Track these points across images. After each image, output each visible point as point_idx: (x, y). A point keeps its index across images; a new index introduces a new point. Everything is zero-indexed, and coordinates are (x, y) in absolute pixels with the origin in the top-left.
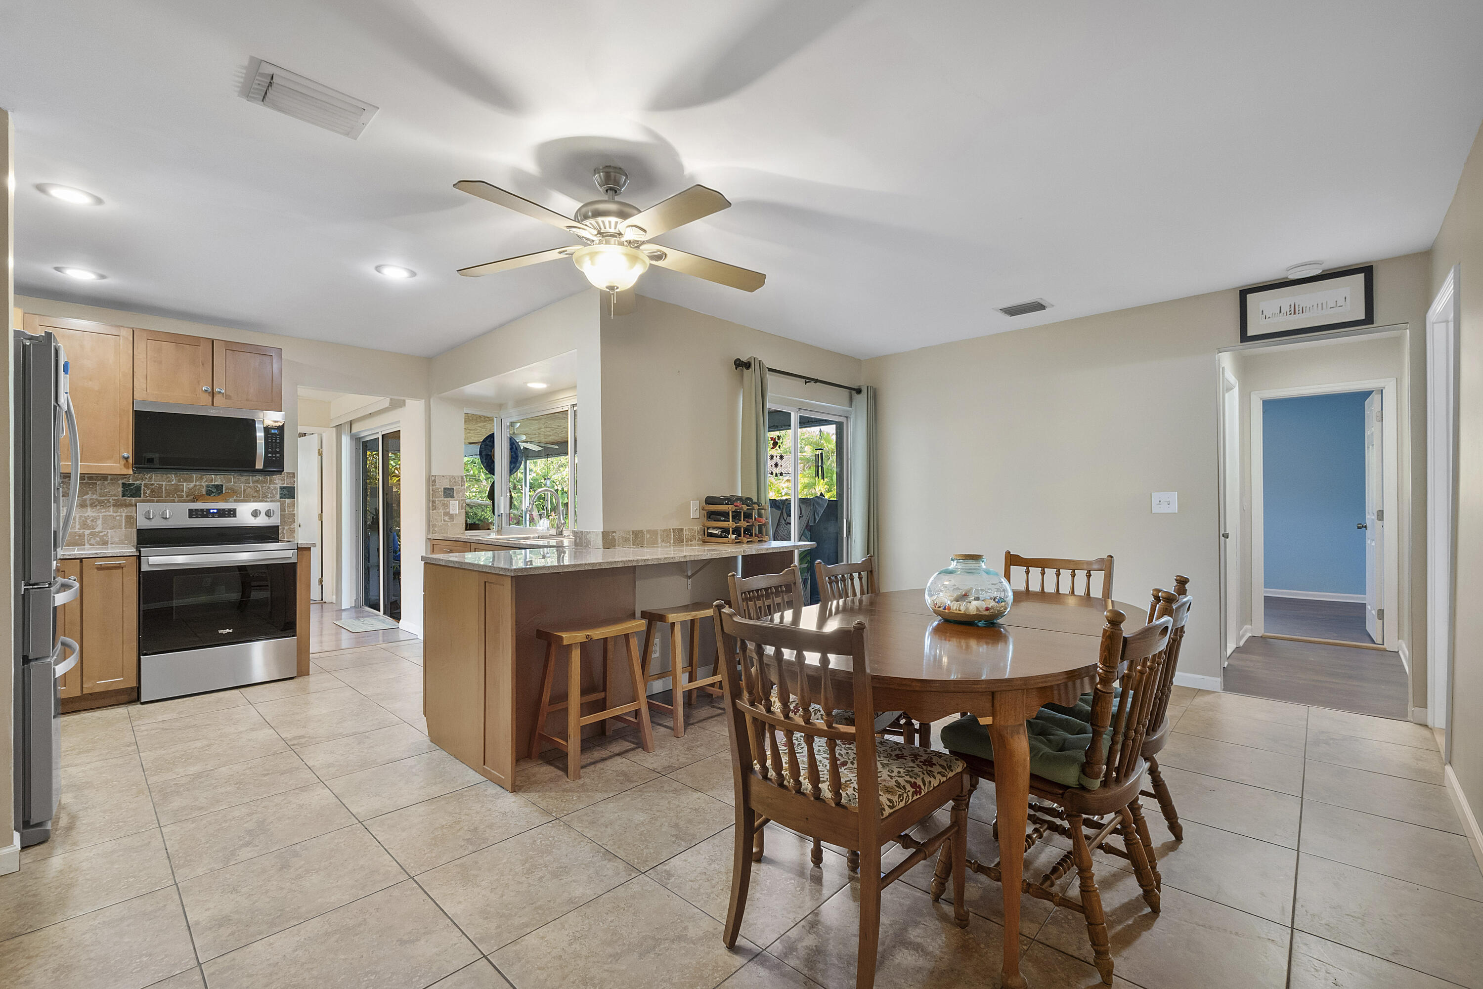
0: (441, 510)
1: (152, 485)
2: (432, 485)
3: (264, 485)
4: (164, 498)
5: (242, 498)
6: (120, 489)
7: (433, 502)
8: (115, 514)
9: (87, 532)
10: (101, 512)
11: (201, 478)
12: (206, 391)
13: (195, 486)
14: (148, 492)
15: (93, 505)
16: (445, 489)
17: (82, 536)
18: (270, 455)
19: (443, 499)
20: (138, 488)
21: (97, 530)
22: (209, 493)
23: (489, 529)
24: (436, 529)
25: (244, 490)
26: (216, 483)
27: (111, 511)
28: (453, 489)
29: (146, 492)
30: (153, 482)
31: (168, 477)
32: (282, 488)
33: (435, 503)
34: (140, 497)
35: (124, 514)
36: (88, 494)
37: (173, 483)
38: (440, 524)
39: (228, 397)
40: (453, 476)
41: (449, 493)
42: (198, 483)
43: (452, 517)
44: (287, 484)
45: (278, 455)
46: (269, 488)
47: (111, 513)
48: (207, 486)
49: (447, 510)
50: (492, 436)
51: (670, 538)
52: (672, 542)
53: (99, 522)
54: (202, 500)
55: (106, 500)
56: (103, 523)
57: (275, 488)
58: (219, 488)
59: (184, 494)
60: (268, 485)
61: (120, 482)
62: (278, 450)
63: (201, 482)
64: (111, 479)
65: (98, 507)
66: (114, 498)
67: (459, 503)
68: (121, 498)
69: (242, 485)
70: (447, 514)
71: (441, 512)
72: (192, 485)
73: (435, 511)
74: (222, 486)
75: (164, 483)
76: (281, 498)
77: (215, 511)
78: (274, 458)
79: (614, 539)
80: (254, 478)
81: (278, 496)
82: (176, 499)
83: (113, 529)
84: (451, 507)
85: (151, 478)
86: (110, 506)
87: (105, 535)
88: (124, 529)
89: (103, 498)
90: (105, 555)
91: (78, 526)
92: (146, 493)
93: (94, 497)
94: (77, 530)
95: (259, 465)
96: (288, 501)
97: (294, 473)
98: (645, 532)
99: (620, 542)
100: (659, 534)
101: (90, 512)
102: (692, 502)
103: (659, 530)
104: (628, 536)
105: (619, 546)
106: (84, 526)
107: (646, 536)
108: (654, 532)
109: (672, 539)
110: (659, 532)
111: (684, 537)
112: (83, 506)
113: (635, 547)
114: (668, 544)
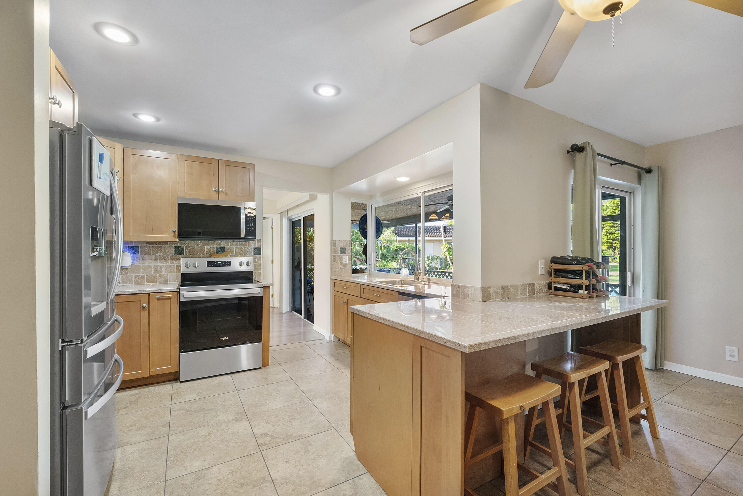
0: (338, 262)
1: (189, 247)
2: (334, 246)
3: (246, 247)
4: (195, 255)
5: (234, 255)
6: (174, 250)
7: (334, 256)
8: (171, 264)
9: (158, 275)
10: (164, 263)
11: (214, 243)
12: (215, 190)
13: (211, 247)
14: (187, 251)
15: (160, 259)
16: (341, 248)
17: (155, 277)
18: (248, 229)
19: (340, 254)
20: (183, 249)
21: (162, 274)
22: (218, 252)
23: (364, 273)
24: (336, 273)
25: (235, 250)
26: (221, 246)
27: (169, 263)
28: (345, 248)
30: (189, 246)
31: (197, 243)
32: (255, 249)
33: (335, 257)
34: (183, 254)
35: (175, 265)
36: (158, 253)
37: (200, 246)
38: (338, 270)
39: (226, 194)
40: (345, 240)
41: (343, 250)
42: (212, 246)
43: (344, 265)
44: (257, 246)
45: (252, 229)
46: (248, 248)
47: (169, 264)
48: (217, 248)
49: (342, 261)
50: (366, 215)
51: (526, 291)
52: (527, 294)
53: (164, 269)
54: (213, 256)
55: (166, 256)
56: (165, 270)
57: (251, 249)
58: (223, 248)
59: (205, 252)
60: (247, 247)
61: (174, 246)
62: (252, 226)
63: (214, 246)
64: (169, 244)
65: (163, 260)
66: (171, 255)
67: (348, 257)
68: (174, 255)
69: (234, 247)
70: (342, 263)
71: (338, 263)
72: (209, 247)
73: (335, 262)
74: (224, 247)
75: (195, 246)
76: (254, 254)
77: (220, 262)
78: (250, 231)
79: (489, 294)
80: (240, 242)
81: (253, 253)
82: (201, 256)
83: (170, 273)
84: (344, 260)
85: (189, 243)
86: (168, 260)
87: (167, 276)
88: (175, 273)
89: (165, 255)
90: (161, 291)
91: (153, 272)
92: (186, 252)
93: (161, 254)
94: (153, 274)
95: (243, 235)
96: (258, 256)
97: (261, 240)
98: (510, 288)
99: (493, 296)
100: (519, 288)
101: (159, 263)
102: (540, 262)
103: (519, 285)
104: (499, 291)
105: (493, 299)
106: (156, 271)
107: (511, 291)
108: (515, 287)
109: (527, 292)
110: (519, 287)
111: (535, 290)
112: (156, 260)
113: (503, 299)
114: (525, 296)
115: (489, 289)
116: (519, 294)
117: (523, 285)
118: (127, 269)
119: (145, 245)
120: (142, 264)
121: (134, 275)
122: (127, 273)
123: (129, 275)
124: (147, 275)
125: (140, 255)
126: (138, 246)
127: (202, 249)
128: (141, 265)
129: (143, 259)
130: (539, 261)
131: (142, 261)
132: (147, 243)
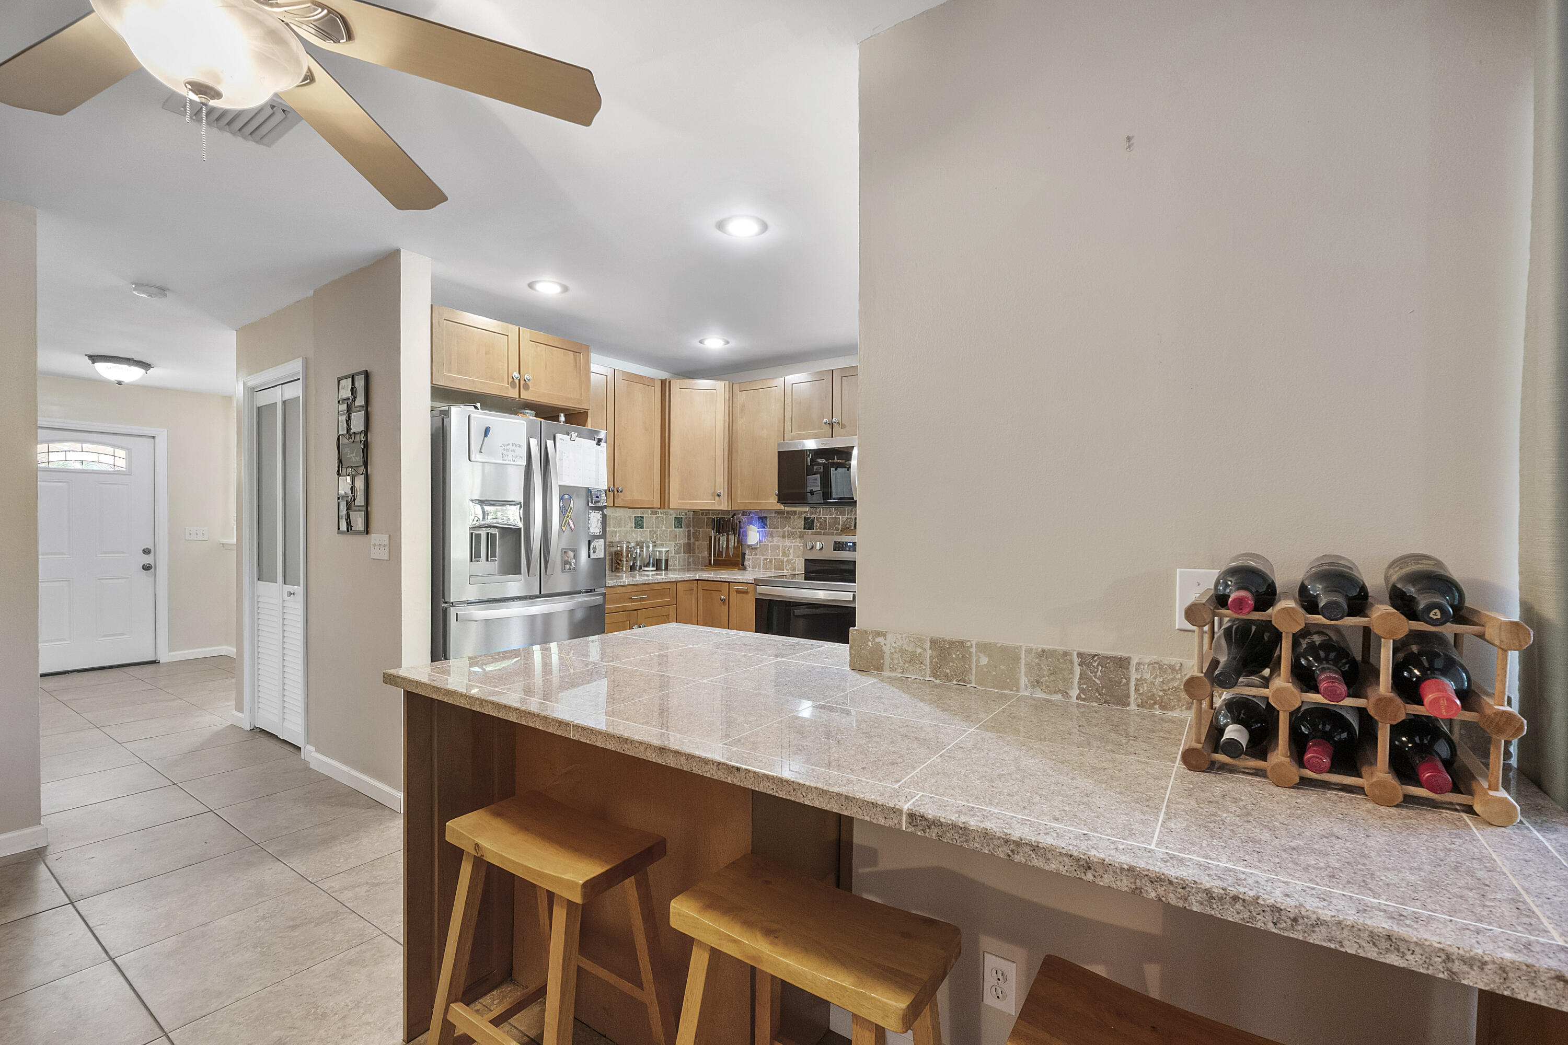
1: (821, 518)
4: (824, 530)
6: (803, 522)
9: (786, 559)
10: (792, 542)
12: (827, 423)
13: (847, 519)
15: (789, 536)
17: (782, 562)
20: (813, 521)
21: (790, 558)
27: (797, 542)
29: (817, 524)
30: (821, 516)
31: (830, 511)
34: (813, 529)
35: (801, 545)
36: (786, 526)
37: (833, 516)
42: (849, 516)
47: (798, 544)
51: (1067, 682)
52: (1074, 693)
53: (792, 551)
54: (846, 532)
55: (795, 532)
59: (840, 527)
61: (803, 516)
64: (799, 514)
65: (791, 538)
66: (800, 530)
68: (803, 530)
72: (845, 517)
75: (828, 517)
77: (851, 544)
79: (878, 651)
82: (830, 532)
85: (820, 512)
86: (797, 537)
87: (795, 562)
88: (799, 558)
89: (794, 530)
90: (740, 581)
91: (781, 554)
92: (817, 526)
93: (790, 529)
94: (781, 557)
98: (973, 650)
99: (896, 662)
100: (1023, 662)
101: (787, 542)
102: (1180, 572)
103: (1024, 648)
104: (919, 651)
105: (892, 670)
106: (784, 554)
107: (978, 661)
108: (1009, 655)
109: (1076, 686)
110: (1023, 656)
111: (1132, 688)
112: (784, 537)
113: (937, 682)
114: (1057, 697)
115: (880, 640)
116: (1024, 680)
117: (1043, 654)
118: (756, 548)
119: (773, 515)
120: (771, 542)
121: (762, 558)
122: (756, 555)
123: (758, 556)
124: (775, 559)
125: (768, 529)
126: (767, 517)
127: (836, 521)
128: (770, 544)
129: (772, 536)
130: (1178, 570)
131: (770, 539)
132: (775, 513)
